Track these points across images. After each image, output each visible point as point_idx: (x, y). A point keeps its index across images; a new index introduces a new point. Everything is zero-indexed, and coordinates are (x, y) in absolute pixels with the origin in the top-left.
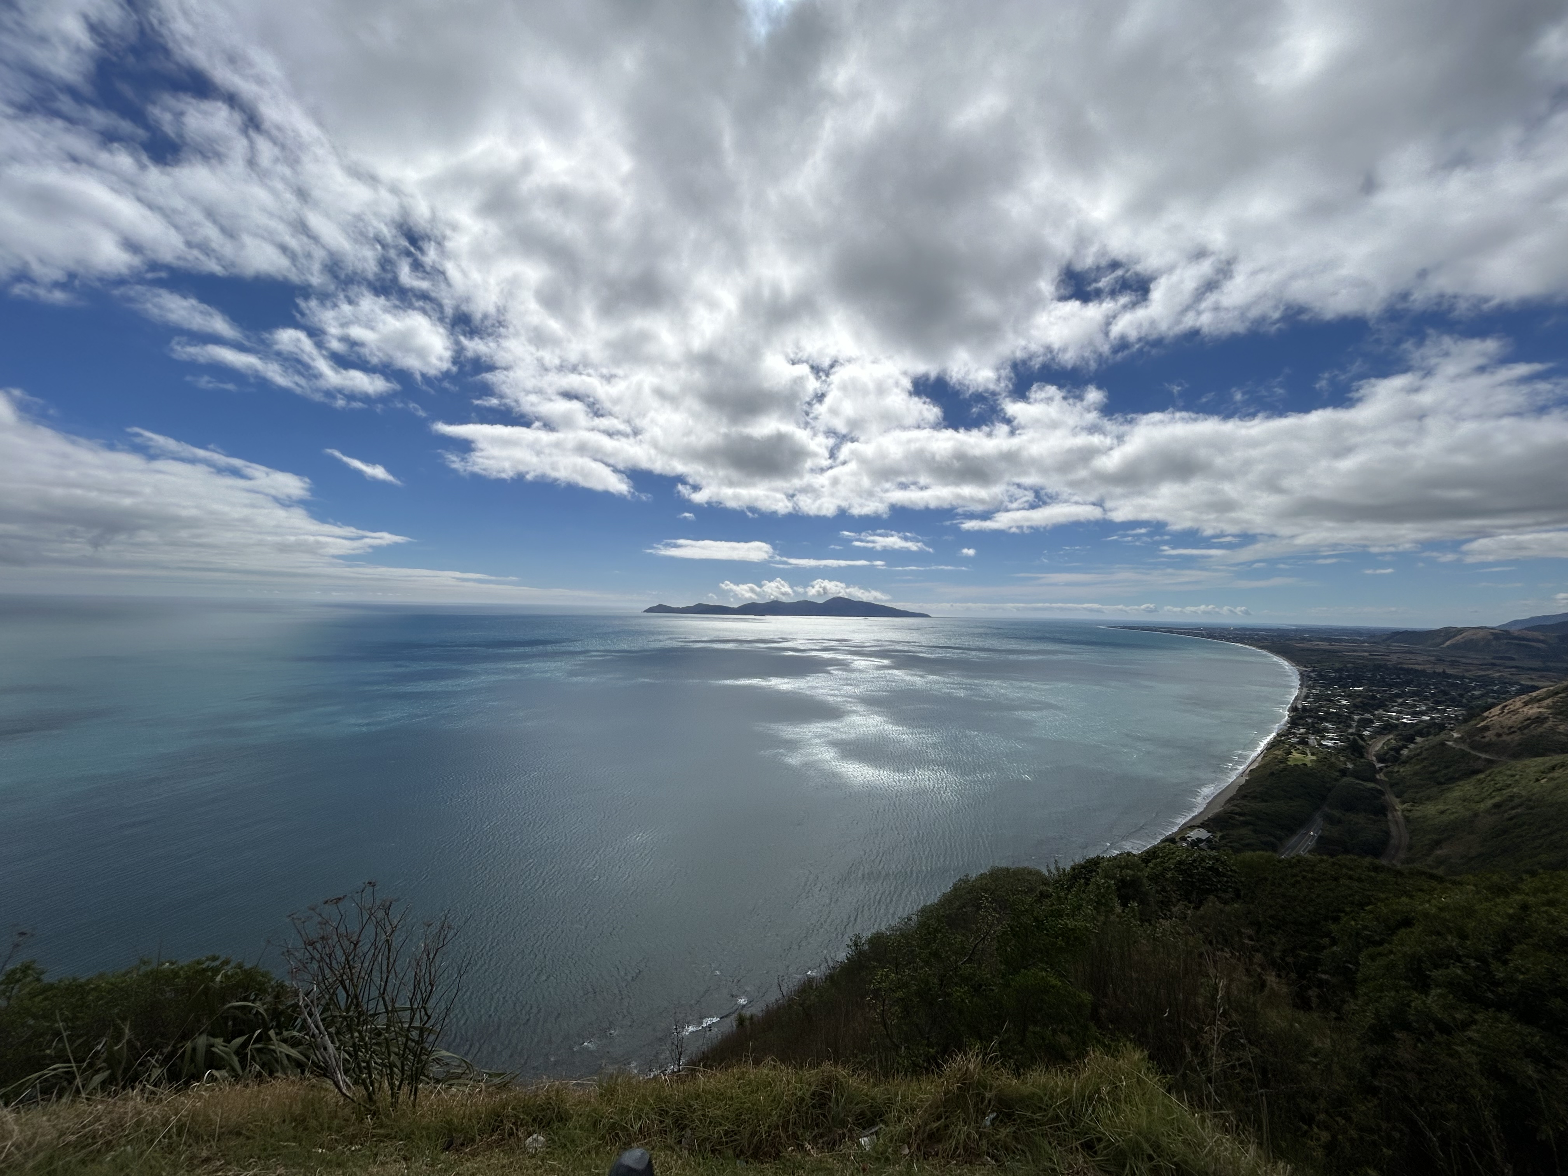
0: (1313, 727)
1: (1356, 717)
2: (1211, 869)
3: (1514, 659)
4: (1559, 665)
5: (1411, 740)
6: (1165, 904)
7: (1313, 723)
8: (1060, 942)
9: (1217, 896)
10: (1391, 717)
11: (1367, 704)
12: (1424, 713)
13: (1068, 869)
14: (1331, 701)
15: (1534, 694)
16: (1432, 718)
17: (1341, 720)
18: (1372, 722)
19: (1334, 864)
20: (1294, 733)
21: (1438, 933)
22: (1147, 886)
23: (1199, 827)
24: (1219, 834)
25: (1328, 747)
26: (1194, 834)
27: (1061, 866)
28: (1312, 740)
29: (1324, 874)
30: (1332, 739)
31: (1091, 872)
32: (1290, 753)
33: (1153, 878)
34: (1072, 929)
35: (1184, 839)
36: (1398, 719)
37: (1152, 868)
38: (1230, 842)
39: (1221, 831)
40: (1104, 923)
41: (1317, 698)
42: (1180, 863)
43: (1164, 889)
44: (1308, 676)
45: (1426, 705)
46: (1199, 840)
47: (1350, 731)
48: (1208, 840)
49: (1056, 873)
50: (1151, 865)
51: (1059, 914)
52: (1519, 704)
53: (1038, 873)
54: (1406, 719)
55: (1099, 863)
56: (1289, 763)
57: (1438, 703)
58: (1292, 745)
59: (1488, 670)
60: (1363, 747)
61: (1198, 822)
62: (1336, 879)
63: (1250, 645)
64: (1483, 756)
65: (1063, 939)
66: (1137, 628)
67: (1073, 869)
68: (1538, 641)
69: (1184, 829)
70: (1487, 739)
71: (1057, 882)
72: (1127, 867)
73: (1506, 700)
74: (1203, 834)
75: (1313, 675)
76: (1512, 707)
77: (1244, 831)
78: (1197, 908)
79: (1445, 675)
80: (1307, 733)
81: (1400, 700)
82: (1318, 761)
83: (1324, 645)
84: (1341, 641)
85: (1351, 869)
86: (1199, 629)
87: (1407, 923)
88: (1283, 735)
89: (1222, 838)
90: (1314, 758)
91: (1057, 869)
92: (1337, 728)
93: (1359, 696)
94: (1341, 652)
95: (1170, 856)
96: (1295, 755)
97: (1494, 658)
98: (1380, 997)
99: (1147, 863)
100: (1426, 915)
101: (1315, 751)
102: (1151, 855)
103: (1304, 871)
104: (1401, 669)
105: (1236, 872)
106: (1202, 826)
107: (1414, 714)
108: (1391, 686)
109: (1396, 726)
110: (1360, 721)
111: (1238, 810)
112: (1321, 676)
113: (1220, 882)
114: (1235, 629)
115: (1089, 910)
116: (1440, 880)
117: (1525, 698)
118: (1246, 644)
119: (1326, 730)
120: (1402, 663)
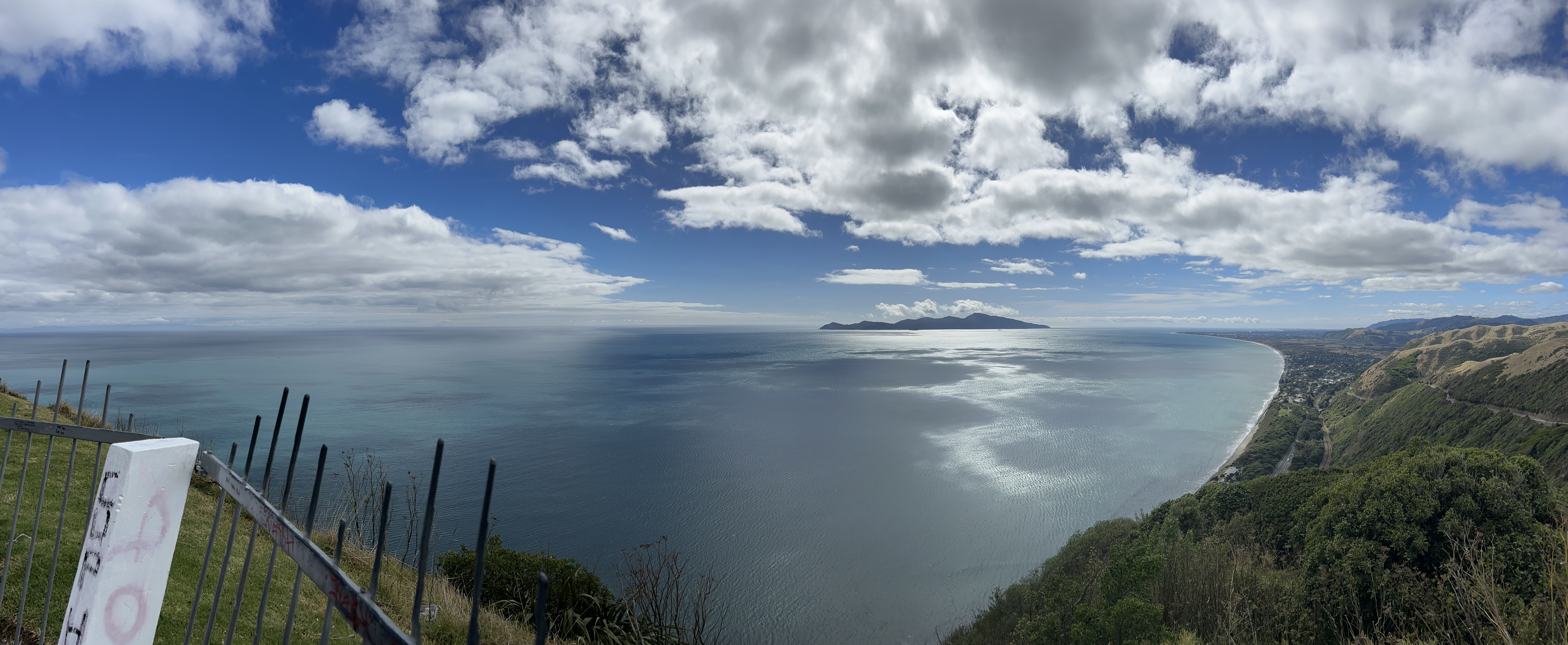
0: (1291, 391)
1: (1310, 383)
2: (1236, 494)
3: (1372, 345)
4: (1388, 347)
5: (1333, 393)
6: (1210, 525)
7: (1291, 389)
8: (1143, 573)
9: (1239, 512)
10: (1325, 381)
11: (1317, 374)
12: (1338, 378)
13: (1150, 513)
14: (1299, 374)
15: (1379, 363)
16: (1342, 380)
17: (1303, 387)
18: (1317, 385)
19: (1297, 474)
20: (1282, 396)
21: (1339, 503)
22: (1200, 515)
23: (1231, 466)
24: (1242, 468)
25: (1298, 403)
26: (1229, 472)
27: (1145, 513)
28: (1290, 400)
29: (1292, 482)
30: (1300, 398)
31: (1165, 513)
32: (1280, 409)
33: (1203, 509)
34: (1151, 562)
35: (1223, 476)
36: (1328, 382)
37: (1203, 502)
38: (1248, 472)
39: (1244, 466)
40: (1173, 550)
41: (1293, 374)
42: (1219, 494)
43: (1210, 515)
44: (1289, 360)
45: (1339, 373)
46: (1232, 475)
47: (1308, 391)
48: (1237, 474)
49: (1141, 518)
50: (1202, 500)
51: (1142, 552)
52: (1374, 369)
53: (1129, 521)
54: (1331, 382)
55: (1170, 506)
56: (1279, 416)
57: (1344, 371)
58: (1280, 404)
59: (1363, 351)
60: (1313, 400)
61: (1231, 463)
62: (1298, 484)
63: (1260, 342)
64: (1361, 398)
65: (1145, 570)
66: (1195, 333)
67: (1153, 513)
68: (1380, 334)
69: (1221, 470)
70: (1362, 389)
71: (1142, 525)
72: (1187, 505)
73: (1369, 367)
74: (1233, 470)
75: (1291, 359)
76: (1371, 371)
77: (1256, 463)
78: (1228, 522)
79: (1347, 356)
80: (1288, 396)
81: (1329, 371)
82: (1293, 412)
83: (1295, 341)
84: (1303, 338)
85: (1304, 476)
86: (1232, 333)
87: (1326, 501)
88: (1276, 399)
89: (1244, 470)
90: (1291, 410)
91: (1142, 515)
92: (1302, 391)
93: (1311, 370)
94: (1304, 344)
95: (1213, 491)
96: (1282, 410)
97: (1366, 345)
98: (1314, 549)
99: (1200, 499)
100: (1333, 495)
101: (1291, 406)
102: (1202, 492)
103: (1283, 483)
104: (1330, 353)
105: (1249, 493)
106: (1233, 465)
107: (1335, 378)
108: (1324, 363)
109: (1327, 386)
110: (1312, 384)
111: (1253, 450)
112: (1294, 359)
113: (1241, 501)
114: (1252, 333)
115: (1162, 543)
116: (1340, 471)
117: (1376, 365)
118: (1258, 342)
119: (1297, 392)
120: (1330, 350)
